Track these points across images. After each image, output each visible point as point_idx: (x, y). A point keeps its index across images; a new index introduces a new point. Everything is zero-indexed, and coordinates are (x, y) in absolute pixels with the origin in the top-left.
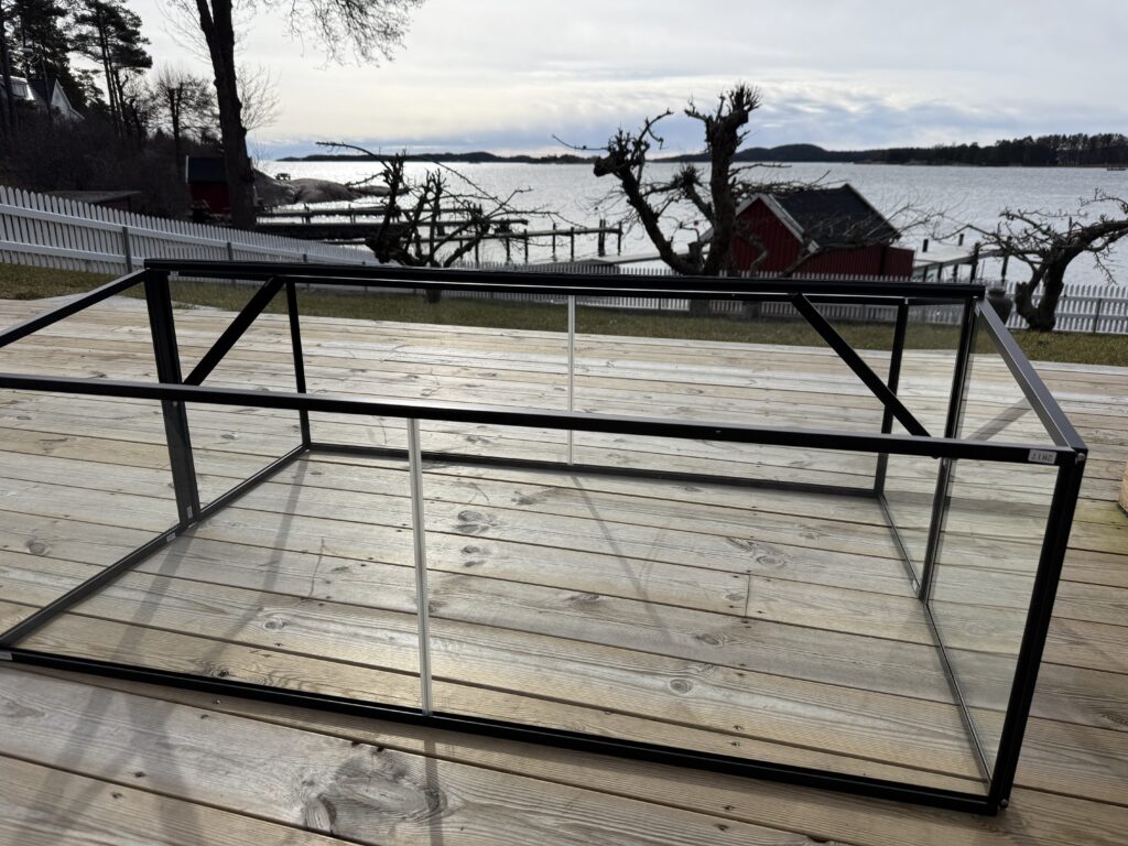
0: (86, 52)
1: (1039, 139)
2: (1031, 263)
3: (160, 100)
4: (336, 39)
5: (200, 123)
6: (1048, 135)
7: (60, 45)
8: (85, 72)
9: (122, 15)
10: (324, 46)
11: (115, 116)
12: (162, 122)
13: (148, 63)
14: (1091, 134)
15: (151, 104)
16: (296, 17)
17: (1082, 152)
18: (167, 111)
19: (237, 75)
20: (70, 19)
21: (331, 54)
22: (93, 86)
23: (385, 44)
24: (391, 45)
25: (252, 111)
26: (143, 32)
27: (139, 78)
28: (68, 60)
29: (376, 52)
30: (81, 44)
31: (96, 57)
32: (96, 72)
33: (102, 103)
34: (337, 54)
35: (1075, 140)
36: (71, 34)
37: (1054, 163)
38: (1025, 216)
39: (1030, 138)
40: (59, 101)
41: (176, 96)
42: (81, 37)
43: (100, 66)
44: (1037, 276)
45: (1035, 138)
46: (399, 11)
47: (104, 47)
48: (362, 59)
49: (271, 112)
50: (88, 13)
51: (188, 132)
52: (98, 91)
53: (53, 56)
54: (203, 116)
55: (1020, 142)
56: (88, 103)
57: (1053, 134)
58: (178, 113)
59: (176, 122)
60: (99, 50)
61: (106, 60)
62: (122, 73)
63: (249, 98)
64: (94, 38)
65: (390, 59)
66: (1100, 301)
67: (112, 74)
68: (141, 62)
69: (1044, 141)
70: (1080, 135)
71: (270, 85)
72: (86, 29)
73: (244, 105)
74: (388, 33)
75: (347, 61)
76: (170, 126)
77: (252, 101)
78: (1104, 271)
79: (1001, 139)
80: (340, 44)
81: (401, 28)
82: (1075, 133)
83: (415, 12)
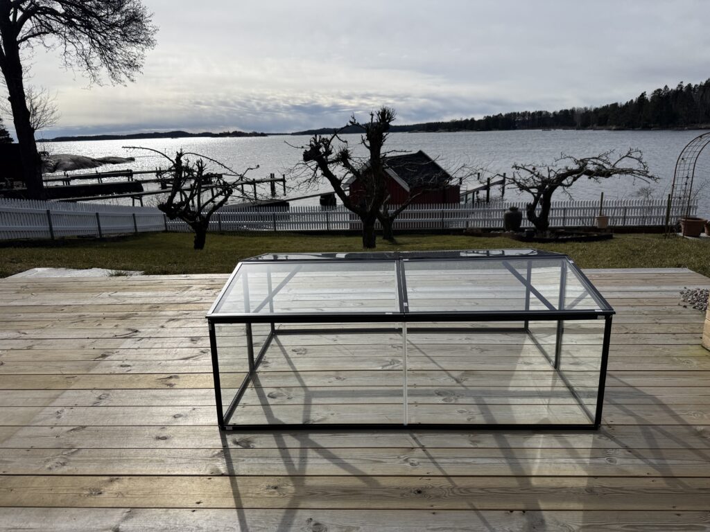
1: (506, 115)
2: (533, 193)
4: (95, 70)
6: (510, 112)
10: (87, 73)
14: (532, 111)
16: (68, 56)
17: (529, 121)
19: (26, 94)
21: (92, 80)
23: (128, 72)
25: (38, 117)
29: (122, 77)
34: (98, 78)
35: (524, 114)
37: (515, 128)
38: (525, 167)
39: (501, 114)
44: (536, 199)
45: (503, 114)
46: (139, 51)
48: (115, 81)
49: (52, 117)
55: (496, 116)
57: (513, 112)
63: (36, 108)
65: (133, 81)
66: (565, 209)
69: (508, 116)
70: (526, 112)
71: (50, 100)
73: (32, 113)
74: (132, 65)
75: (104, 83)
77: (37, 111)
78: (568, 195)
79: (486, 115)
80: (98, 72)
81: (139, 61)
82: (524, 111)
83: (148, 52)
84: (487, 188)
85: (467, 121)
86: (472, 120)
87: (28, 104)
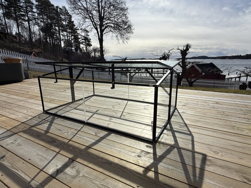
0: (83, 44)
3: (93, 51)
4: (119, 40)
5: (98, 54)
7: (80, 43)
8: (82, 47)
9: (88, 38)
10: (117, 41)
11: (86, 54)
12: (93, 54)
13: (91, 45)
15: (91, 52)
18: (94, 53)
19: (103, 46)
20: (81, 39)
22: (83, 49)
24: (128, 41)
25: (105, 52)
26: (91, 41)
27: (90, 48)
28: (80, 45)
29: (125, 42)
30: (82, 43)
31: (84, 45)
32: (84, 47)
33: (85, 52)
36: (81, 42)
38: (250, 68)
40: (79, 52)
41: (95, 50)
42: (82, 42)
43: (85, 46)
46: (129, 35)
47: (85, 43)
48: (123, 43)
49: (108, 52)
50: (83, 38)
51: (97, 56)
52: (84, 50)
53: (78, 45)
54: (99, 53)
56: (83, 52)
58: (95, 53)
59: (95, 54)
60: (84, 44)
61: (86, 45)
62: (87, 47)
64: (84, 42)
65: (127, 43)
67: (86, 47)
68: (90, 45)
71: (108, 48)
72: (83, 41)
73: (104, 51)
74: (127, 39)
75: (121, 43)
76: (94, 55)
80: (119, 41)
81: (129, 38)
83: (132, 35)
84: (240, 77)
85: (238, 56)
86: (240, 56)
87: (103, 49)
